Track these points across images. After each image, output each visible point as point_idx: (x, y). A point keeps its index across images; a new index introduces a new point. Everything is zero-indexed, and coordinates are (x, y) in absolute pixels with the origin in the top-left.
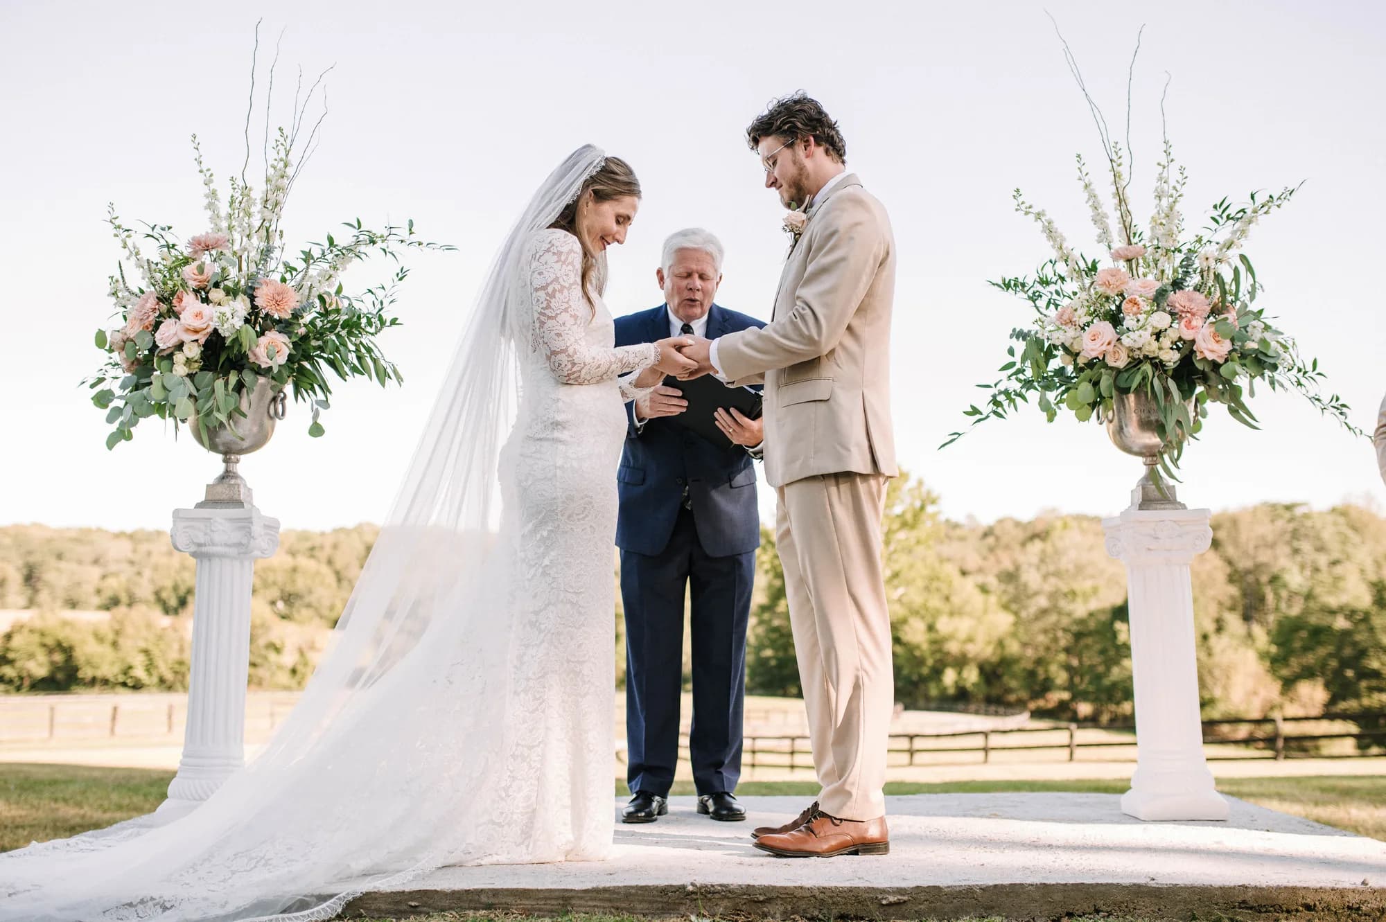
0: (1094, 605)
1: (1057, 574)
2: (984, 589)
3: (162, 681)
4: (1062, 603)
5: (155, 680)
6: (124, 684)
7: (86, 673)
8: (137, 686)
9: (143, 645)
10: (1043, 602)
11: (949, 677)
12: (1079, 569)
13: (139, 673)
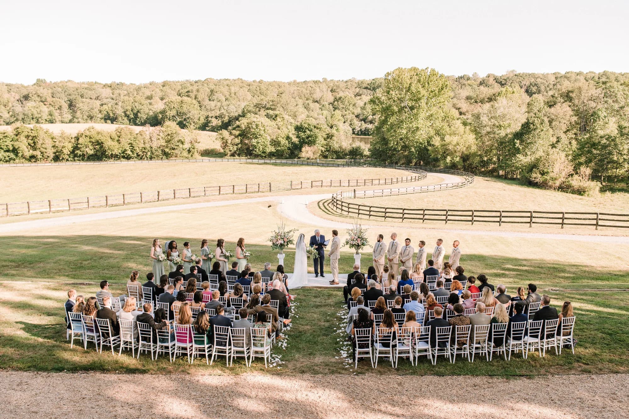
0: (508, 131)
1: (494, 117)
2: (465, 124)
3: (138, 155)
4: (496, 130)
5: (135, 155)
6: (123, 157)
7: (109, 153)
8: (128, 158)
9: (130, 141)
10: (488, 129)
11: (449, 159)
12: (504, 116)
13: (129, 152)
